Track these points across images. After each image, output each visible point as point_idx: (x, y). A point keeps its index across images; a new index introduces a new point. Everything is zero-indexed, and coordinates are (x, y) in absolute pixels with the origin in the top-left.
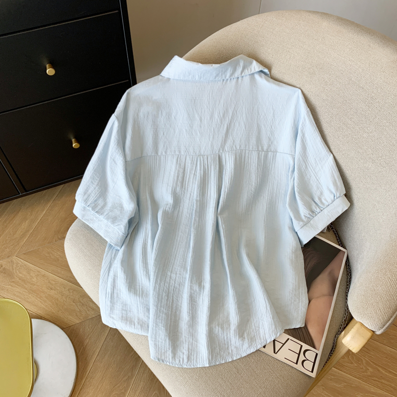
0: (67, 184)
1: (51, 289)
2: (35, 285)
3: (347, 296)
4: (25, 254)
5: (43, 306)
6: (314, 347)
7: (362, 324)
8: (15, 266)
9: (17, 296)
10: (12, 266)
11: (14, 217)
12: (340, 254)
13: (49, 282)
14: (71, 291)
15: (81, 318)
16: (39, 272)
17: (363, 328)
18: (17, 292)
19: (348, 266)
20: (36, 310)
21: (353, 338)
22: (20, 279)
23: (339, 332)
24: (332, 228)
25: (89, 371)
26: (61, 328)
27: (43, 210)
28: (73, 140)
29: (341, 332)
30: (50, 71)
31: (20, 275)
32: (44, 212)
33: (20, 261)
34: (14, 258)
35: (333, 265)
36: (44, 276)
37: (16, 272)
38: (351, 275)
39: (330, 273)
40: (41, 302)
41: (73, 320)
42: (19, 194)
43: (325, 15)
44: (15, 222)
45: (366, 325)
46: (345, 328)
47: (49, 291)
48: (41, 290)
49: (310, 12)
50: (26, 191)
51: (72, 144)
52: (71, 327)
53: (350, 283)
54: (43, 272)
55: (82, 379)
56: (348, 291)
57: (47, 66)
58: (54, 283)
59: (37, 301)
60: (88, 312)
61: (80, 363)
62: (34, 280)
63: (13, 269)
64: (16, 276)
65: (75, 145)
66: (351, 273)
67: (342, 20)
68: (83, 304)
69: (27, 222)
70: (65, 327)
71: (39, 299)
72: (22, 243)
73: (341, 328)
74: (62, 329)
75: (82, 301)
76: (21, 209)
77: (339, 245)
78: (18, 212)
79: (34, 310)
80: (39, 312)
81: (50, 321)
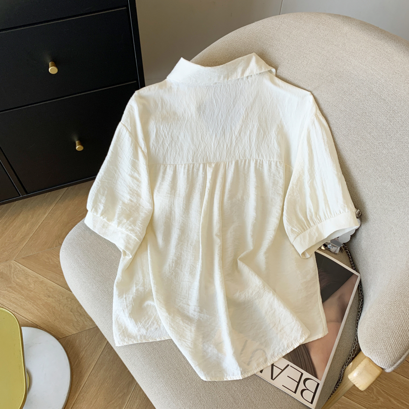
0: (71, 187)
1: (49, 296)
2: (32, 291)
3: (357, 324)
4: (23, 258)
5: (39, 314)
6: (316, 376)
7: (370, 360)
8: (12, 270)
9: (14, 303)
10: (10, 270)
11: (15, 219)
12: (352, 278)
13: (47, 289)
14: (69, 300)
15: (78, 328)
16: (37, 278)
17: (372, 365)
18: (13, 298)
19: (361, 290)
20: (31, 318)
21: (360, 374)
22: (17, 285)
23: (347, 363)
24: (346, 249)
25: (83, 385)
26: (56, 338)
27: (45, 213)
28: (77, 142)
29: (350, 363)
30: (53, 70)
31: (18, 280)
32: (46, 215)
33: (19, 266)
34: (13, 262)
35: (344, 289)
36: (42, 282)
37: (14, 277)
38: (363, 300)
39: (340, 297)
40: (37, 309)
41: (70, 330)
42: (20, 196)
43: (347, 19)
44: (15, 224)
45: (374, 361)
46: (353, 358)
47: (46, 298)
48: (38, 297)
49: (330, 14)
50: (27, 193)
51: (75, 147)
52: (68, 338)
53: (362, 310)
54: (41, 278)
55: (76, 393)
56: (359, 318)
57: (50, 64)
58: (52, 290)
59: (33, 308)
60: (85, 322)
61: (74, 376)
62: (31, 286)
63: (10, 273)
64: (14, 281)
65: (78, 147)
66: (363, 298)
67: (366, 26)
68: (81, 314)
69: (28, 224)
70: (61, 337)
71: (35, 307)
72: (22, 247)
73: (349, 358)
74: (58, 340)
75: (80, 311)
76: (22, 211)
77: (352, 268)
78: (19, 214)
79: (30, 318)
80: (35, 320)
81: (46, 330)
